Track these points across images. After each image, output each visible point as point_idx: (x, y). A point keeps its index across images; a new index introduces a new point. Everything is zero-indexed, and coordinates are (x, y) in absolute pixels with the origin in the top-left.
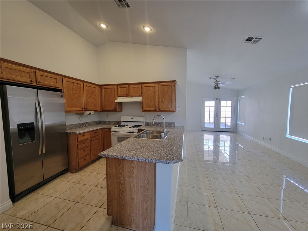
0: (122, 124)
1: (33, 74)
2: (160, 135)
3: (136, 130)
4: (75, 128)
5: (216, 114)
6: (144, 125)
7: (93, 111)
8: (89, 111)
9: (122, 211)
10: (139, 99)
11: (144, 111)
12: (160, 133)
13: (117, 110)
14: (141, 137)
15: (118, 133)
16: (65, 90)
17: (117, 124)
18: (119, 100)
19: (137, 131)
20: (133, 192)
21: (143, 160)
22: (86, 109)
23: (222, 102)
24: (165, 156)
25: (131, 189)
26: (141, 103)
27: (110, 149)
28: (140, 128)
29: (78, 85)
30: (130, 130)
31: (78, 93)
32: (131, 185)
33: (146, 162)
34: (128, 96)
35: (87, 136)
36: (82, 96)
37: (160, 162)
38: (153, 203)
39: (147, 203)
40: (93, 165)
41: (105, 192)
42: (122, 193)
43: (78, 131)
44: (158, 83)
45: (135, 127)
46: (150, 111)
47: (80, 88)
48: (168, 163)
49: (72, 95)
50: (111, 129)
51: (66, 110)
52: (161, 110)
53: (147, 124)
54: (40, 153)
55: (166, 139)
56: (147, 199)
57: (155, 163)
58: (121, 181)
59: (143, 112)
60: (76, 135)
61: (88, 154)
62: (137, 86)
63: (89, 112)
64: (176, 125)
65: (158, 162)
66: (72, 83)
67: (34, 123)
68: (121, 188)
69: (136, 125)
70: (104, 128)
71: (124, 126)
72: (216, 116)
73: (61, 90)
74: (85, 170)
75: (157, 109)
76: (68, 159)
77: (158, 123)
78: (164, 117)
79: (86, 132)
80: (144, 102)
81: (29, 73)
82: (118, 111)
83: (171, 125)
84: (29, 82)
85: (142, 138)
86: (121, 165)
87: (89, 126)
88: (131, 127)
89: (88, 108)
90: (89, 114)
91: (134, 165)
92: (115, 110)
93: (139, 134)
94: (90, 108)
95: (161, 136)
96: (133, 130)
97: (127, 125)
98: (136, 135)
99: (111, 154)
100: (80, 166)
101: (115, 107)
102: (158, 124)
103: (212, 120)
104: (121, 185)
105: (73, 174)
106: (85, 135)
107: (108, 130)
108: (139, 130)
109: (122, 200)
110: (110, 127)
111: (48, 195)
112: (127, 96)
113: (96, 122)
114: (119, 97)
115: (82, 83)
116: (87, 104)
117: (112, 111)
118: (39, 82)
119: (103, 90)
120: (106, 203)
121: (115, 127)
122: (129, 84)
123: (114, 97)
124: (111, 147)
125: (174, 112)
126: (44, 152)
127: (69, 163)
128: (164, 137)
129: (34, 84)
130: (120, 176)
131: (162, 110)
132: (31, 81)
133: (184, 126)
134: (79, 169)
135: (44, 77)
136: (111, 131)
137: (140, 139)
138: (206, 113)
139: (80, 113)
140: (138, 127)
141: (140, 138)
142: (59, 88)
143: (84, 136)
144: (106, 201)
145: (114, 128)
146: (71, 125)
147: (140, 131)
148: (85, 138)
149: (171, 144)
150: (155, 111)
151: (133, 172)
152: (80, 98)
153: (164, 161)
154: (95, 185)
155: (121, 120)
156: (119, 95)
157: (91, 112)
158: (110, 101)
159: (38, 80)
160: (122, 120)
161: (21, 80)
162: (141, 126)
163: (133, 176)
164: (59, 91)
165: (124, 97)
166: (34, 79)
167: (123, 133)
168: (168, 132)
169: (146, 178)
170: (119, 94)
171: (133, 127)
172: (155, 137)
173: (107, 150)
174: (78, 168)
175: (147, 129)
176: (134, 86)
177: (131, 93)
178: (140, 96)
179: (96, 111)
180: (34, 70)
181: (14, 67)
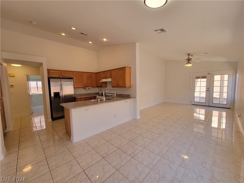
1: (60, 73)
5: (208, 88)
7: (91, 87)
10: (110, 80)
11: (113, 87)
16: (74, 78)
18: (104, 80)
22: (86, 86)
23: (215, 76)
26: (111, 82)
29: (82, 74)
31: (81, 78)
34: (106, 78)
44: (118, 69)
47: (83, 76)
49: (78, 79)
50: (96, 97)
63: (89, 88)
66: (78, 74)
67: (59, 92)
72: (208, 91)
79: (83, 98)
82: (103, 87)
92: (101, 87)
94: (89, 85)
101: (101, 85)
103: (204, 95)
110: (96, 96)
113: (96, 93)
115: (84, 73)
116: (87, 84)
119: (97, 75)
121: (98, 96)
123: (101, 79)
129: (61, 77)
131: (120, 87)
132: (59, 76)
135: (65, 73)
138: (197, 88)
139: (84, 88)
152: (83, 81)
157: (90, 88)
159: (62, 75)
164: (72, 78)
176: (108, 72)
177: (107, 76)
178: (110, 78)
179: (93, 87)
180: (61, 71)
181: (53, 71)
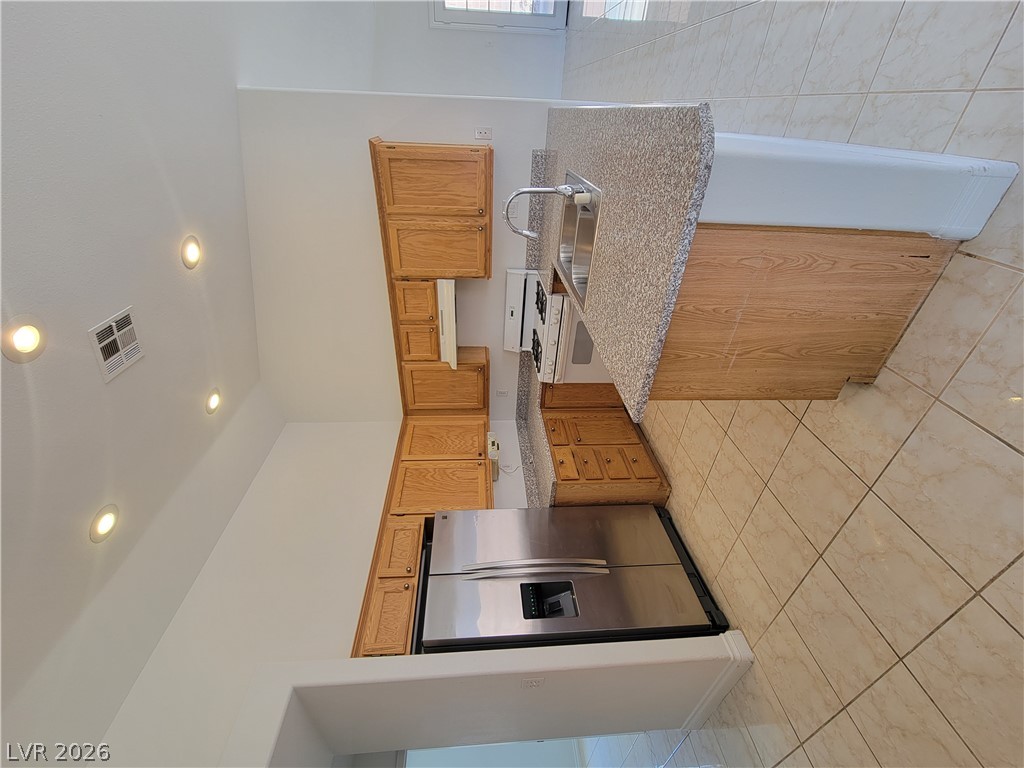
0: (530, 349)
1: (389, 583)
2: (579, 208)
3: (553, 302)
4: (538, 484)
6: (536, 272)
7: (485, 435)
8: (485, 447)
9: (838, 352)
10: (446, 289)
11: (487, 273)
12: (570, 207)
13: (484, 361)
14: (584, 282)
15: (559, 361)
16: (428, 510)
17: (530, 367)
18: (449, 355)
19: (558, 298)
20: (783, 314)
21: (679, 275)
22: (480, 455)
24: (676, 185)
25: (770, 321)
26: (461, 283)
27: (620, 389)
28: (547, 288)
29: (408, 474)
30: (554, 320)
31: (432, 476)
32: (755, 321)
33: (688, 264)
34: (437, 327)
35: (564, 454)
36: (443, 465)
37: (697, 206)
38: (841, 238)
39: (836, 262)
40: (654, 439)
41: (749, 406)
42: (778, 352)
43: (549, 476)
44: (383, 216)
45: (542, 304)
46: (488, 251)
47: (417, 470)
48: (708, 167)
49: (438, 491)
50: (545, 385)
51: (485, 506)
52: (483, 206)
53: (535, 260)
54: (607, 571)
55: (599, 184)
56: (821, 261)
57: (698, 224)
58: (736, 352)
59: (489, 277)
60: (560, 482)
61: (621, 452)
62: (399, 294)
63: (490, 446)
64: (541, 145)
65: (698, 214)
66: (405, 492)
67: (522, 585)
68: (759, 352)
69: (537, 303)
70: (542, 405)
71: (536, 344)
73: (426, 519)
74: (667, 462)
75: (481, 221)
76: (627, 504)
77: (531, 220)
78: (514, 194)
79: (553, 455)
80: (454, 272)
81: (385, 592)
83: (543, 166)
84: (409, 593)
85: (587, 279)
86: (680, 352)
87: (532, 447)
88: (543, 320)
89: (476, 450)
90: (495, 447)
91: (690, 308)
92: (484, 371)
93: (569, 291)
94: (476, 445)
95: (584, 208)
96: (554, 311)
97: (535, 332)
98: (574, 300)
99: (640, 385)
100: (653, 473)
101: (475, 371)
102: (537, 220)
104: (749, 353)
105: (674, 492)
106: (559, 458)
107: (549, 394)
108: (553, 292)
109: (799, 351)
110: (539, 387)
111: (726, 554)
112: (435, 332)
114: (439, 357)
115: (401, 465)
116: (466, 453)
117: (488, 379)
118: (409, 571)
119: (418, 405)
120: (789, 404)
121: (539, 371)
122: (396, 323)
123: (441, 371)
124: (613, 384)
125: (491, 151)
126: (604, 562)
127: (640, 504)
128: (589, 191)
129: (415, 581)
130: (718, 356)
131: (486, 202)
132: (407, 588)
133: (549, 109)
134: (661, 474)
135: (393, 559)
136: (551, 385)
137: (591, 287)
139: (494, 471)
140: (543, 294)
141: (589, 284)
142: (423, 523)
143: (562, 463)
144: (783, 402)
145: (545, 375)
146: (529, 496)
147: (557, 287)
148: (569, 459)
149: (623, 162)
150: (486, 230)
151: (714, 310)
152: (448, 471)
153: (697, 185)
154: (720, 433)
155: (518, 351)
156: (435, 357)
157: (490, 442)
158: (454, 386)
159: (403, 573)
160: (517, 349)
161: (407, 610)
162: (539, 284)
163: (726, 312)
164: (429, 525)
165: (442, 341)
166: (401, 583)
167: (561, 347)
168: (569, 178)
169: (744, 262)
170: (428, 355)
171: (542, 310)
172: (588, 230)
173: (622, 396)
174: (658, 480)
175: (555, 262)
176: (400, 306)
177: (426, 315)
178: (435, 286)
179: (486, 427)
180: (377, 581)
181: (371, 625)
